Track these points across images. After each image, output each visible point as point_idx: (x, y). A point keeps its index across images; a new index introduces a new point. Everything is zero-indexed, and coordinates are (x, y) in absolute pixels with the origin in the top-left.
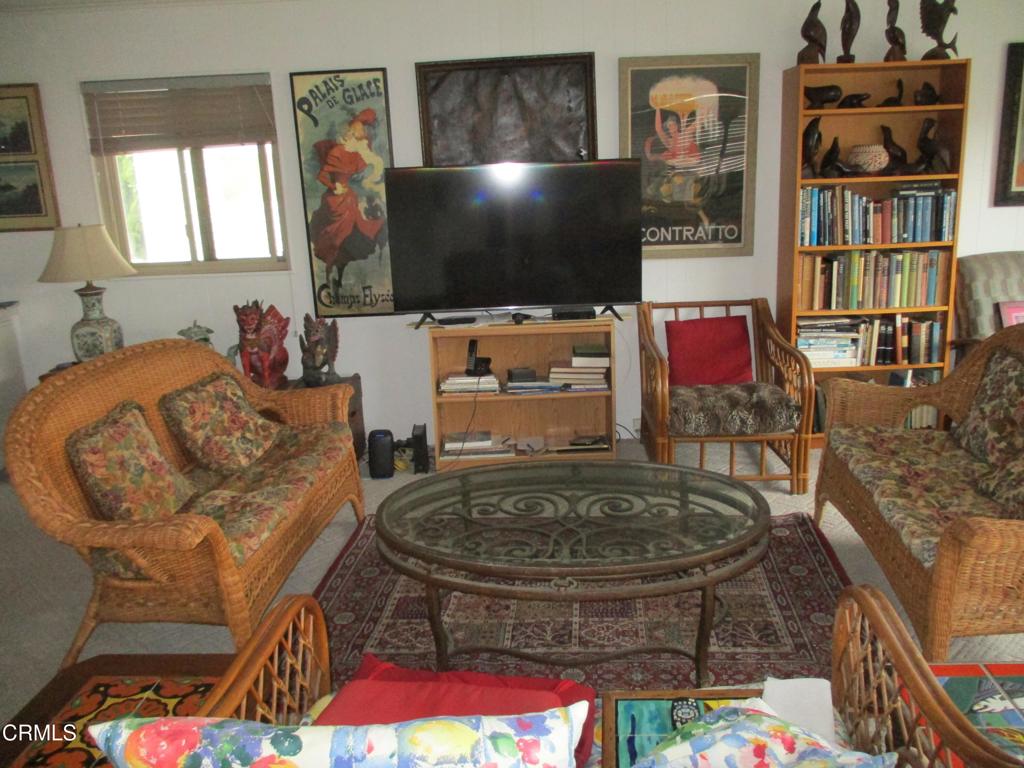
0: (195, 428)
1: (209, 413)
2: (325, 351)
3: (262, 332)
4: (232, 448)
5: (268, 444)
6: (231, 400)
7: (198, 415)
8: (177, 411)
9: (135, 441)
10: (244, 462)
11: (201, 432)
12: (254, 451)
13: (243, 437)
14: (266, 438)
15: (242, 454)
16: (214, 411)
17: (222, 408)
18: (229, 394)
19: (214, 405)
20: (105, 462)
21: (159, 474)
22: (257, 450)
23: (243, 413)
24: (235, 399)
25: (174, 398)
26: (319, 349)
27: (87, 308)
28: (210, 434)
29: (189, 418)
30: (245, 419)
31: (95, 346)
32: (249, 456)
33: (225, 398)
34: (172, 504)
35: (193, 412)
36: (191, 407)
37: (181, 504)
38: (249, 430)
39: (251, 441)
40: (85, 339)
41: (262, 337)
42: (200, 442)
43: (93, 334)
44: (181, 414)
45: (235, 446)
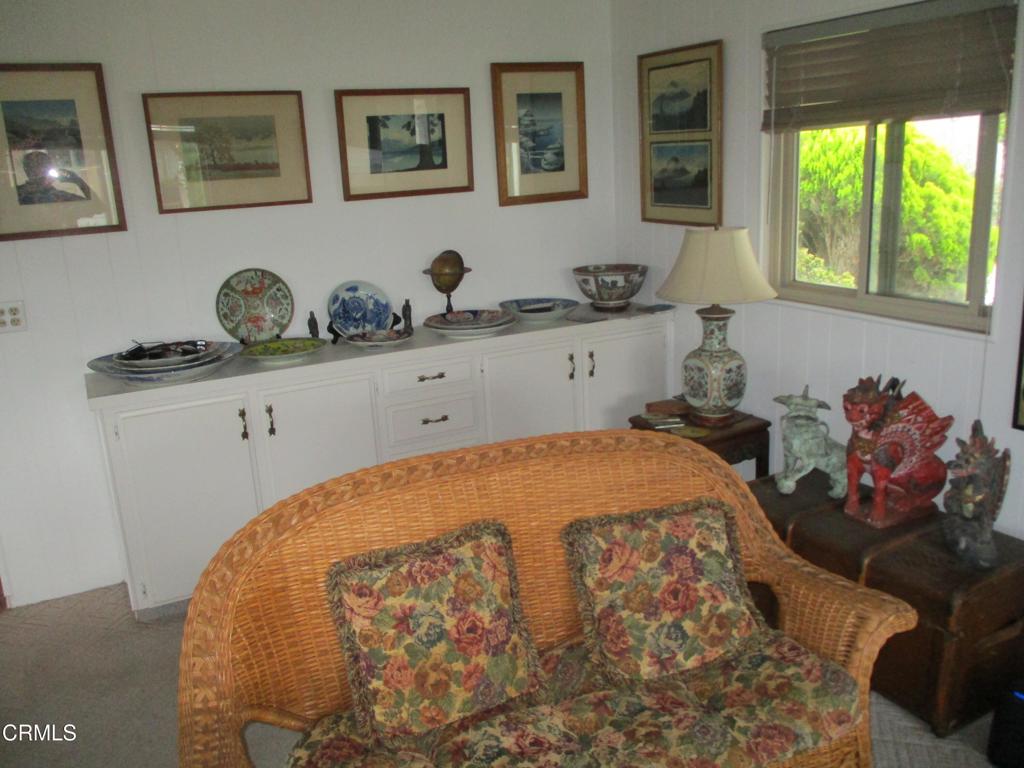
0: (600, 584)
1: (634, 568)
2: (979, 498)
3: (883, 434)
4: (642, 640)
5: (715, 653)
6: (693, 555)
7: (616, 564)
8: (586, 549)
9: (451, 590)
10: (647, 669)
11: (607, 593)
12: (680, 657)
13: (677, 626)
14: (715, 641)
15: (652, 656)
16: (645, 566)
17: (667, 565)
18: (692, 544)
19: (651, 556)
20: (373, 613)
21: (464, 650)
22: (686, 658)
23: (704, 583)
24: (700, 555)
25: (589, 530)
26: (969, 491)
27: (708, 334)
28: (619, 602)
29: (597, 567)
30: (701, 593)
31: (700, 385)
32: (662, 664)
33: (681, 550)
34: (458, 704)
35: (607, 560)
36: (610, 550)
37: (478, 707)
38: (696, 618)
39: (684, 635)
40: (692, 374)
41: (882, 441)
42: (598, 609)
43: (700, 370)
44: (588, 555)
45: (649, 638)
